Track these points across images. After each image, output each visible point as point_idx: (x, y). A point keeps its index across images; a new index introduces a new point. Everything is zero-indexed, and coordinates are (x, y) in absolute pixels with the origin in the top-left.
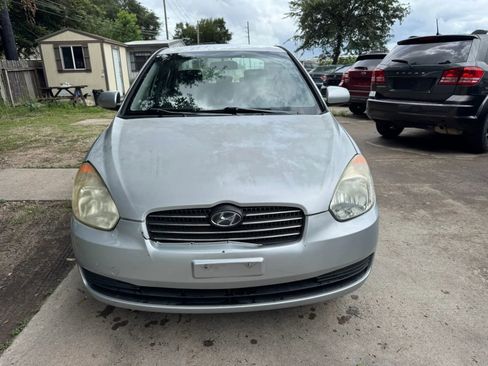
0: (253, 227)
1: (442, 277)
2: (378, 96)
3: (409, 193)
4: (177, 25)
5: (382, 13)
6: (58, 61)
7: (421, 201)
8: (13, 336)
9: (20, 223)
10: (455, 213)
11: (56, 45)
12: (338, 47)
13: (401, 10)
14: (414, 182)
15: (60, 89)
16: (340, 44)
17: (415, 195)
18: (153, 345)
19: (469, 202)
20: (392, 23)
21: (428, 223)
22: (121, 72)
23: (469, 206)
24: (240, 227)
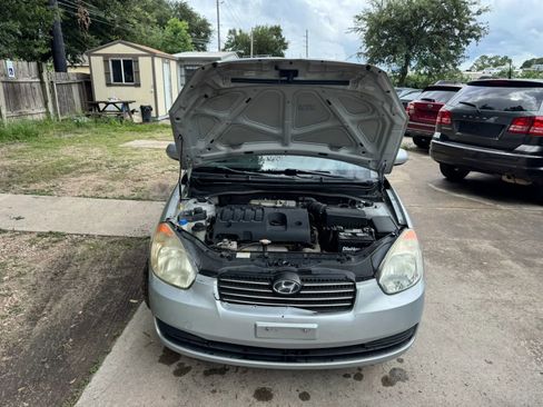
0: (309, 295)
1: (488, 346)
2: (443, 138)
3: (466, 251)
4: (230, 32)
5: (457, 32)
6: (107, 74)
7: (478, 260)
8: (90, 374)
9: (83, 259)
10: (512, 277)
11: (106, 57)
12: (406, 67)
13: (478, 29)
14: (474, 237)
15: (108, 104)
16: (408, 63)
17: (474, 254)
18: (214, 391)
19: (528, 265)
20: (468, 43)
21: (481, 287)
22: (171, 87)
23: (527, 269)
24: (298, 295)
